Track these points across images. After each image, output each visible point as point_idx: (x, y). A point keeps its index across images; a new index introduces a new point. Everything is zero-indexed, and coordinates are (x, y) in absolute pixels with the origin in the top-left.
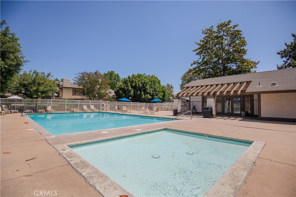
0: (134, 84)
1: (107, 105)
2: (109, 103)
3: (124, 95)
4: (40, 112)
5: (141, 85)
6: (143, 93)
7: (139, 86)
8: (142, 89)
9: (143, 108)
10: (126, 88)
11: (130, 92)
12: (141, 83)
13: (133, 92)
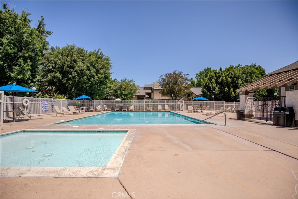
0: (220, 80)
1: (183, 105)
2: (185, 103)
3: (209, 93)
4: (123, 110)
5: (229, 80)
6: (232, 90)
7: (227, 81)
8: (231, 85)
9: (229, 108)
10: (210, 85)
11: (214, 90)
12: (231, 77)
13: (218, 90)
